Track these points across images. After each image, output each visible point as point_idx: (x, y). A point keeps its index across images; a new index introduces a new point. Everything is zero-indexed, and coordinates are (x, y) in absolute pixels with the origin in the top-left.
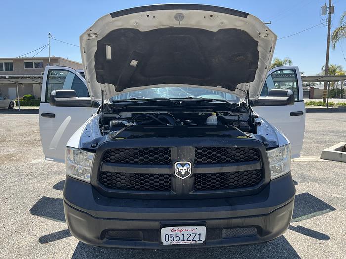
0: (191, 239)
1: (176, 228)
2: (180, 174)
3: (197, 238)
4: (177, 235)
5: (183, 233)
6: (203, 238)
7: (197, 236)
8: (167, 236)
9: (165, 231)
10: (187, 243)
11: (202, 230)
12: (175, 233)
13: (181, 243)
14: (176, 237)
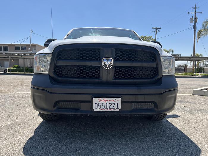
0: (112, 107)
1: (102, 99)
2: (105, 65)
3: (115, 107)
4: (103, 104)
5: (106, 102)
6: (120, 107)
7: (116, 105)
8: (96, 104)
9: (95, 100)
10: (109, 110)
11: (119, 101)
12: (102, 102)
13: (105, 110)
14: (102, 105)
